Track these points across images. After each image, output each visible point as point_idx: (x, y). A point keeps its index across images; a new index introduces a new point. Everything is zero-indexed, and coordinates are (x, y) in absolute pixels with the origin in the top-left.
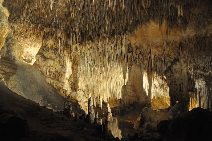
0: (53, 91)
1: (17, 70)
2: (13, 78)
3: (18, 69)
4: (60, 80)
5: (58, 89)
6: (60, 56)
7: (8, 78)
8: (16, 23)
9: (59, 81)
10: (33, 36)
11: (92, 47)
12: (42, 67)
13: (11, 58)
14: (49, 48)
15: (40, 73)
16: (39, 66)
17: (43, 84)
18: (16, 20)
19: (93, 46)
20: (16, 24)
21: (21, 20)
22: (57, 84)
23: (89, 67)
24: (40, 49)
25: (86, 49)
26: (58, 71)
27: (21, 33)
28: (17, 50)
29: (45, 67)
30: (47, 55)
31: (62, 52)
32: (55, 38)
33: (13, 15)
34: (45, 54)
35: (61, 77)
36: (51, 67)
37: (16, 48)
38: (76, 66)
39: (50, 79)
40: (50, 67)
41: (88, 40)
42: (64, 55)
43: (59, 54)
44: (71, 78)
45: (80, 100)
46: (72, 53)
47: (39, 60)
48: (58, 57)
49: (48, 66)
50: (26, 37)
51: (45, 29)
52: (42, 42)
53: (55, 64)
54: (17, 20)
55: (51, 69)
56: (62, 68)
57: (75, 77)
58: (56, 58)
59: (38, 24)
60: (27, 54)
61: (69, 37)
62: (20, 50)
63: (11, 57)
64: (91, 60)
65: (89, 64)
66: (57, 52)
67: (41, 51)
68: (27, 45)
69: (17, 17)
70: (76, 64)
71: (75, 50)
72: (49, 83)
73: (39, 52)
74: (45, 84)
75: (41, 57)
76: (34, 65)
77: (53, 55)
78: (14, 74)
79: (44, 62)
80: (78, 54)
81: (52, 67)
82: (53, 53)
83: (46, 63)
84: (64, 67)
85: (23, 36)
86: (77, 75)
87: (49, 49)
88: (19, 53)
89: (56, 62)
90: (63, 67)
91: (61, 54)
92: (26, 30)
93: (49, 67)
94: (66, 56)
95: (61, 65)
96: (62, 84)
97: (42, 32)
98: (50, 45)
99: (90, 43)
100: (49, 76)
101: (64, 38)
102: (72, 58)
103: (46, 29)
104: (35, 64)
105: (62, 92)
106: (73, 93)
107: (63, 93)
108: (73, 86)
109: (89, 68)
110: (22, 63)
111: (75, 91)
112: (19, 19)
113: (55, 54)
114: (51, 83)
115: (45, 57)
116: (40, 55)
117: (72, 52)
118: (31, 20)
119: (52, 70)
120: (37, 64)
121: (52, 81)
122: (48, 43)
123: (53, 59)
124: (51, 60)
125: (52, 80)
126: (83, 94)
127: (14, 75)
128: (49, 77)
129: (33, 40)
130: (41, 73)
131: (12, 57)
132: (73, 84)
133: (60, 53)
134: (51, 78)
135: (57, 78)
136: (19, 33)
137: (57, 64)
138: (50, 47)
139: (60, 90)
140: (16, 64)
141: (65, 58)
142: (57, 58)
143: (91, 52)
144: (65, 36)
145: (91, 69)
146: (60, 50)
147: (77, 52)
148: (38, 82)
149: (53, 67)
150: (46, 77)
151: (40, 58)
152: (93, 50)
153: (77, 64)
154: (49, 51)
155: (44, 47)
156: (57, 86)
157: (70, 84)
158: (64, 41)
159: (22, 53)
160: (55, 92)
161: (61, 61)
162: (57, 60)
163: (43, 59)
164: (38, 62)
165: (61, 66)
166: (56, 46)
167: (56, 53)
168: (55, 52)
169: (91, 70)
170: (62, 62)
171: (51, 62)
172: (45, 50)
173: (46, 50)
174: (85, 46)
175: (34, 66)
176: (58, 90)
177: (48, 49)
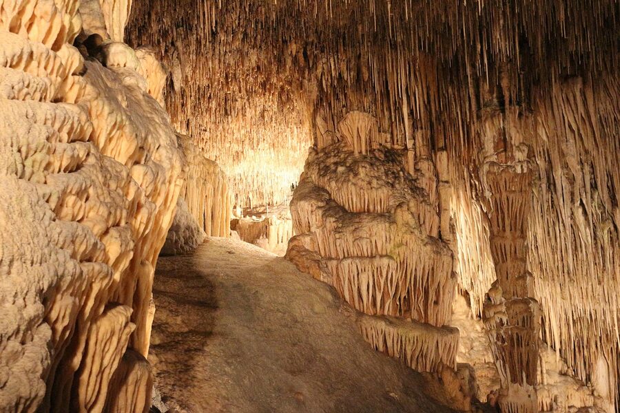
0: (406, 390)
1: (215, 307)
2: (208, 361)
3: (222, 303)
4: (432, 322)
5: (431, 373)
6: (416, 190)
7: (187, 368)
8: (175, 55)
9: (427, 325)
10: (262, 100)
11: (592, 114)
12: (335, 263)
13: (176, 241)
14: (356, 154)
15: (326, 301)
16: (318, 262)
17: (354, 362)
18: (173, 44)
19: (597, 111)
20: (176, 62)
21: (198, 42)
22: (420, 344)
23: (582, 228)
24: (308, 165)
25: (556, 129)
26: (419, 274)
27: (202, 95)
28: (197, 187)
29: (346, 263)
30: (349, 195)
31: (425, 166)
32: (379, 97)
33: (159, 21)
34: (339, 189)
35: (436, 303)
36: (381, 256)
37: (191, 178)
38: (514, 239)
39: (382, 325)
40: (377, 262)
41: (565, 79)
42: (438, 181)
43: (410, 181)
44: (495, 306)
45: (548, 401)
46: (486, 168)
47: (313, 229)
48: (408, 197)
49: (361, 257)
50: (226, 110)
51: (324, 60)
52: (314, 125)
53: (398, 239)
54: (179, 44)
55: (379, 269)
56: (437, 253)
57: (515, 302)
58: (400, 205)
59: (285, 42)
60: (240, 187)
61: (452, 82)
62: (210, 186)
63: (177, 234)
64: (594, 187)
65: (580, 210)
66: (397, 168)
67: (314, 177)
68: (236, 147)
69: (178, 27)
70: (513, 228)
71: (496, 147)
72: (381, 348)
73: (304, 179)
74: (364, 360)
75: (320, 212)
76: (291, 260)
77: (380, 191)
78: (208, 334)
79: (337, 236)
80: (519, 171)
81: (385, 261)
82: (378, 178)
83: (351, 239)
84: (446, 243)
85: (213, 105)
86: (524, 288)
87: (355, 162)
88: (206, 201)
89: (404, 229)
90: (441, 245)
91: (423, 175)
92: (227, 77)
93: (367, 261)
94: (447, 182)
95: (431, 237)
96: (449, 338)
97: (309, 80)
98: (359, 136)
99: (578, 94)
100: (374, 304)
101: (428, 88)
102: (488, 194)
103: (328, 60)
104: (294, 252)
105: (452, 386)
106: (516, 392)
107: (459, 395)
108: (511, 354)
109: (585, 234)
110: (231, 258)
111: (527, 377)
112: (186, 37)
113: (393, 186)
114: (389, 343)
115: (343, 208)
116: (313, 202)
117: (481, 164)
118: (248, 31)
119: (384, 275)
120: (307, 250)
121: (391, 331)
122: (343, 127)
123: (382, 215)
124: (375, 223)
125: (391, 329)
126: (560, 365)
127: (208, 342)
128: (375, 316)
129: (263, 116)
130: (330, 297)
131: (181, 233)
132: (512, 339)
133: (417, 170)
134: (383, 317)
135: (419, 312)
136: (193, 94)
137: (408, 237)
138: (358, 147)
139: (440, 380)
140: (206, 271)
141: (443, 197)
142: (405, 207)
143: (589, 144)
144: (430, 78)
145: (598, 233)
146: (411, 155)
147: (513, 158)
148: (328, 357)
149: (391, 257)
150: (361, 314)
151: (315, 219)
152: (597, 135)
153: (519, 227)
154: (356, 175)
155: (327, 155)
156: (423, 355)
157: (494, 339)
158: (427, 105)
159: (219, 197)
160: (416, 396)
161: (428, 216)
162: (404, 216)
163: (331, 223)
164: (307, 239)
165: (428, 247)
166: (389, 136)
167: (396, 177)
168: (387, 175)
169: (595, 239)
170: (431, 219)
171: (377, 233)
172: (335, 171)
173: (341, 169)
174: (546, 115)
175: (292, 267)
176: (430, 377)
177: (350, 161)
